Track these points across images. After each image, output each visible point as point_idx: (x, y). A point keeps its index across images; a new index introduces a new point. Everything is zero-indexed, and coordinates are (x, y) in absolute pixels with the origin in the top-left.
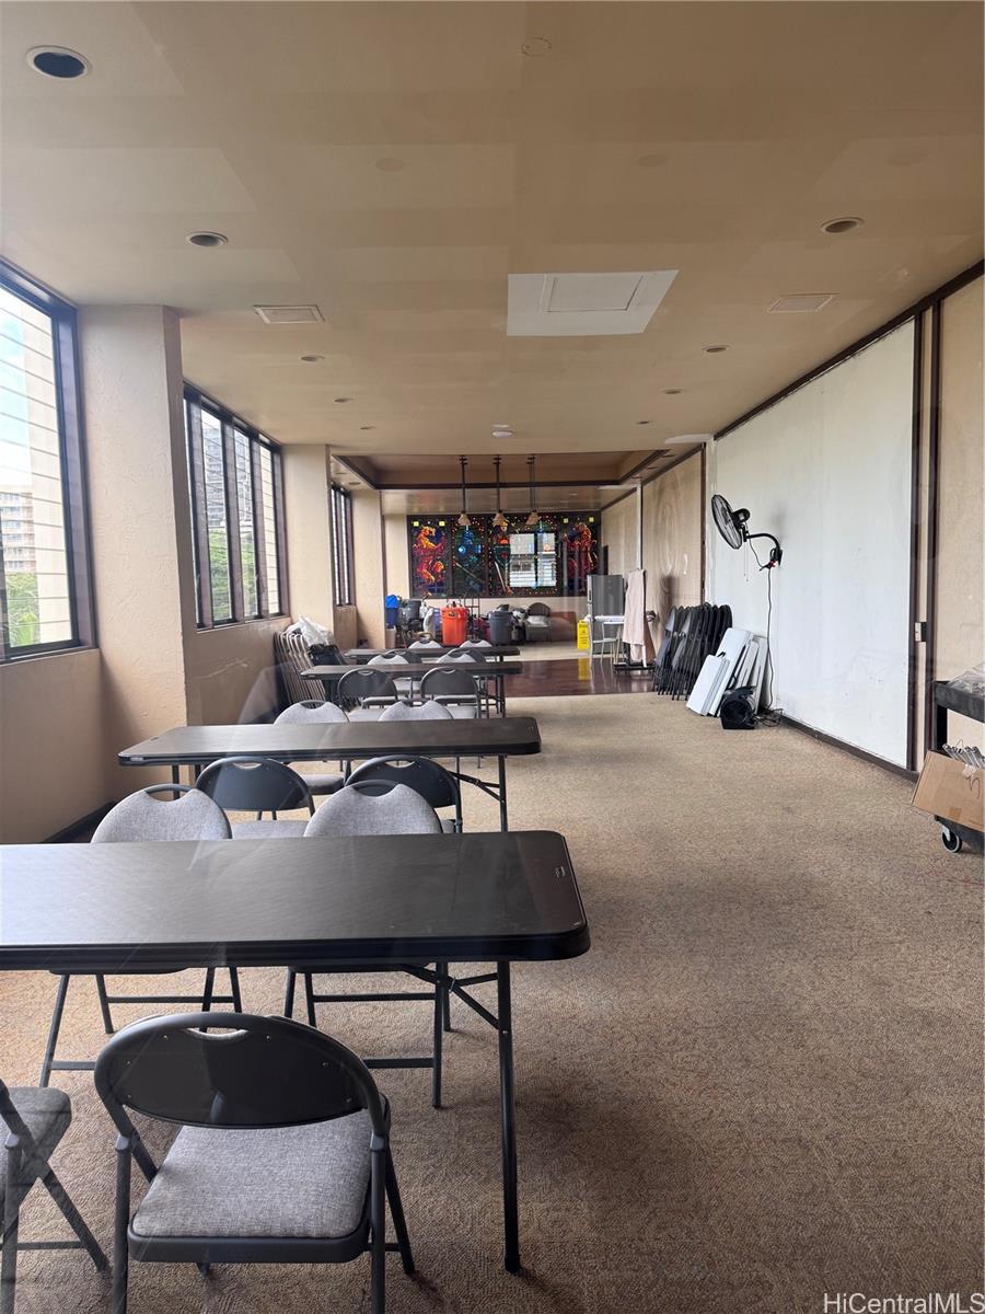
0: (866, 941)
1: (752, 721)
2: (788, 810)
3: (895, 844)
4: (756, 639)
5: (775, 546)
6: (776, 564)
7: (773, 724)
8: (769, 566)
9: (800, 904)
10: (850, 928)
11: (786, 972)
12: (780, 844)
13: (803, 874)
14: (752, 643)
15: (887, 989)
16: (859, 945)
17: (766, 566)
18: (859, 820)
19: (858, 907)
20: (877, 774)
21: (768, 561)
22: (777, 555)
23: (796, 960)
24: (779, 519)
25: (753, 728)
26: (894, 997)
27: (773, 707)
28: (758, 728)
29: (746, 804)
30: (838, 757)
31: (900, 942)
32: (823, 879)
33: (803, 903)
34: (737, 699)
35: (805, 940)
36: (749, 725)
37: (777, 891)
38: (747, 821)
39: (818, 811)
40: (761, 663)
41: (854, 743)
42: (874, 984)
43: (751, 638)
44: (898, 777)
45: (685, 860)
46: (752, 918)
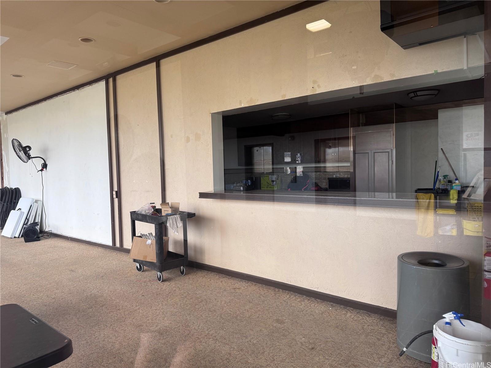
0: (127, 313)
1: (39, 237)
2: (72, 271)
3: (120, 274)
4: (36, 201)
5: (43, 162)
6: (45, 169)
7: (48, 237)
8: (42, 170)
9: (95, 307)
10: (119, 310)
11: (102, 335)
12: (75, 285)
13: (91, 295)
14: (35, 203)
15: (142, 327)
16: (125, 315)
17: (40, 170)
18: (102, 268)
19: (118, 301)
20: (100, 249)
21: (41, 168)
22: (45, 166)
23: (104, 329)
24: (45, 150)
25: (39, 240)
26: (146, 329)
27: (47, 230)
28: (42, 240)
29: (53, 273)
30: (83, 246)
31: (139, 309)
32: (99, 294)
33: (96, 306)
34: (31, 228)
35: (104, 320)
36: (38, 239)
37: (84, 305)
38: (56, 279)
39: (85, 269)
40: (39, 212)
41: (88, 239)
42: (137, 327)
43: (34, 201)
44: (109, 250)
45: (35, 303)
46: (78, 319)
